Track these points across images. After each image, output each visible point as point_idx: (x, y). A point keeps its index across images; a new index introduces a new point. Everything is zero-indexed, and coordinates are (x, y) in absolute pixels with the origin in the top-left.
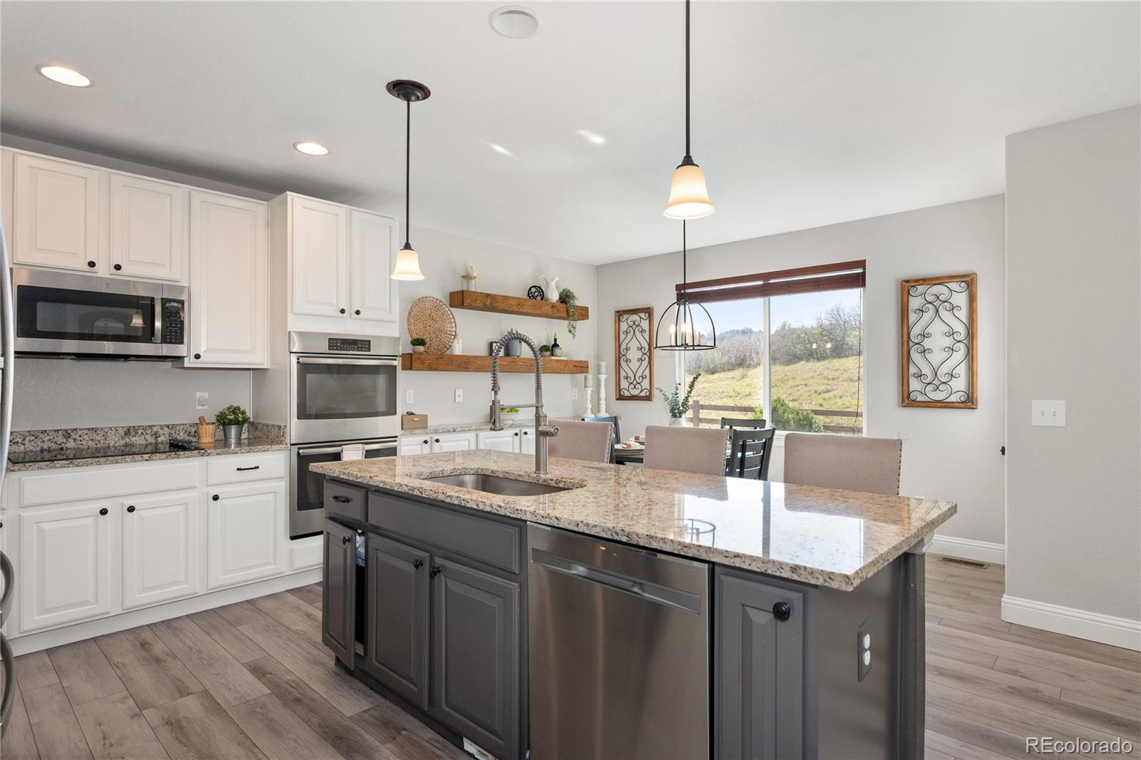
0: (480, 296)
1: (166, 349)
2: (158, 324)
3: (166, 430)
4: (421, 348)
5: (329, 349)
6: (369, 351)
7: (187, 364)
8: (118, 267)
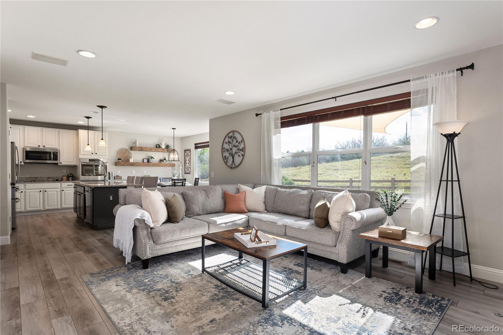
0: (137, 148)
1: (54, 162)
2: (52, 156)
3: (56, 178)
4: (120, 161)
5: (89, 161)
7: (59, 165)
8: (44, 146)
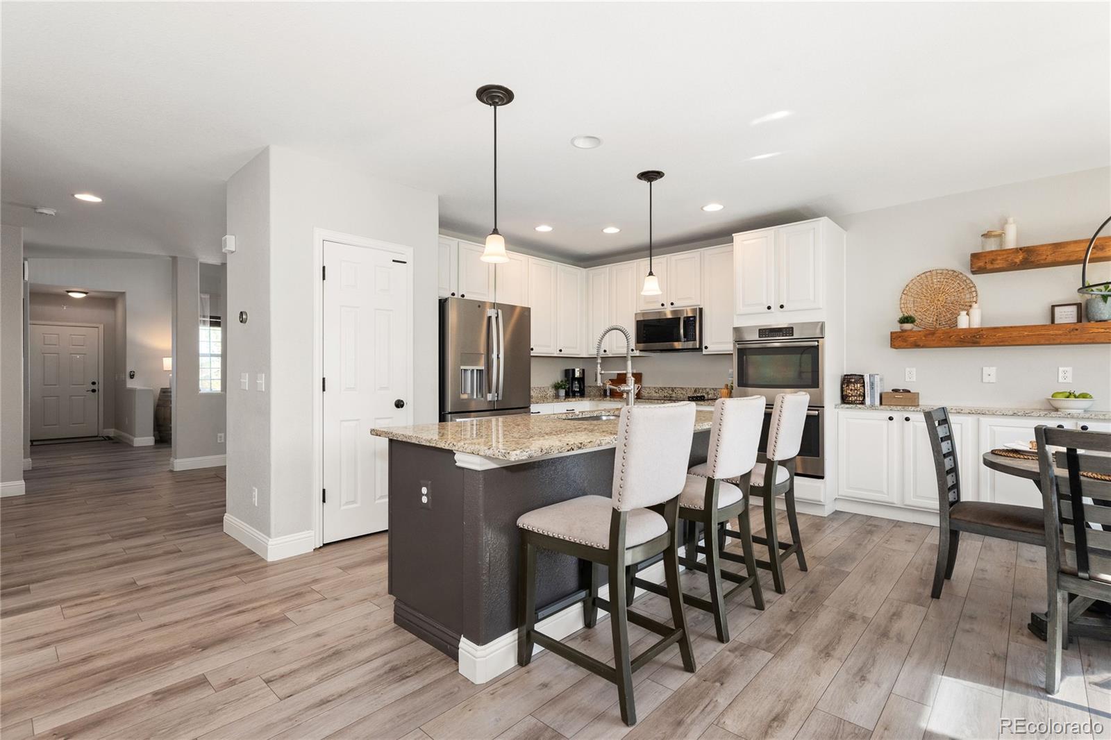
0: (999, 255)
1: (688, 347)
2: (682, 329)
3: (712, 392)
4: (908, 326)
5: (760, 337)
6: (793, 335)
7: (703, 353)
8: (672, 304)
